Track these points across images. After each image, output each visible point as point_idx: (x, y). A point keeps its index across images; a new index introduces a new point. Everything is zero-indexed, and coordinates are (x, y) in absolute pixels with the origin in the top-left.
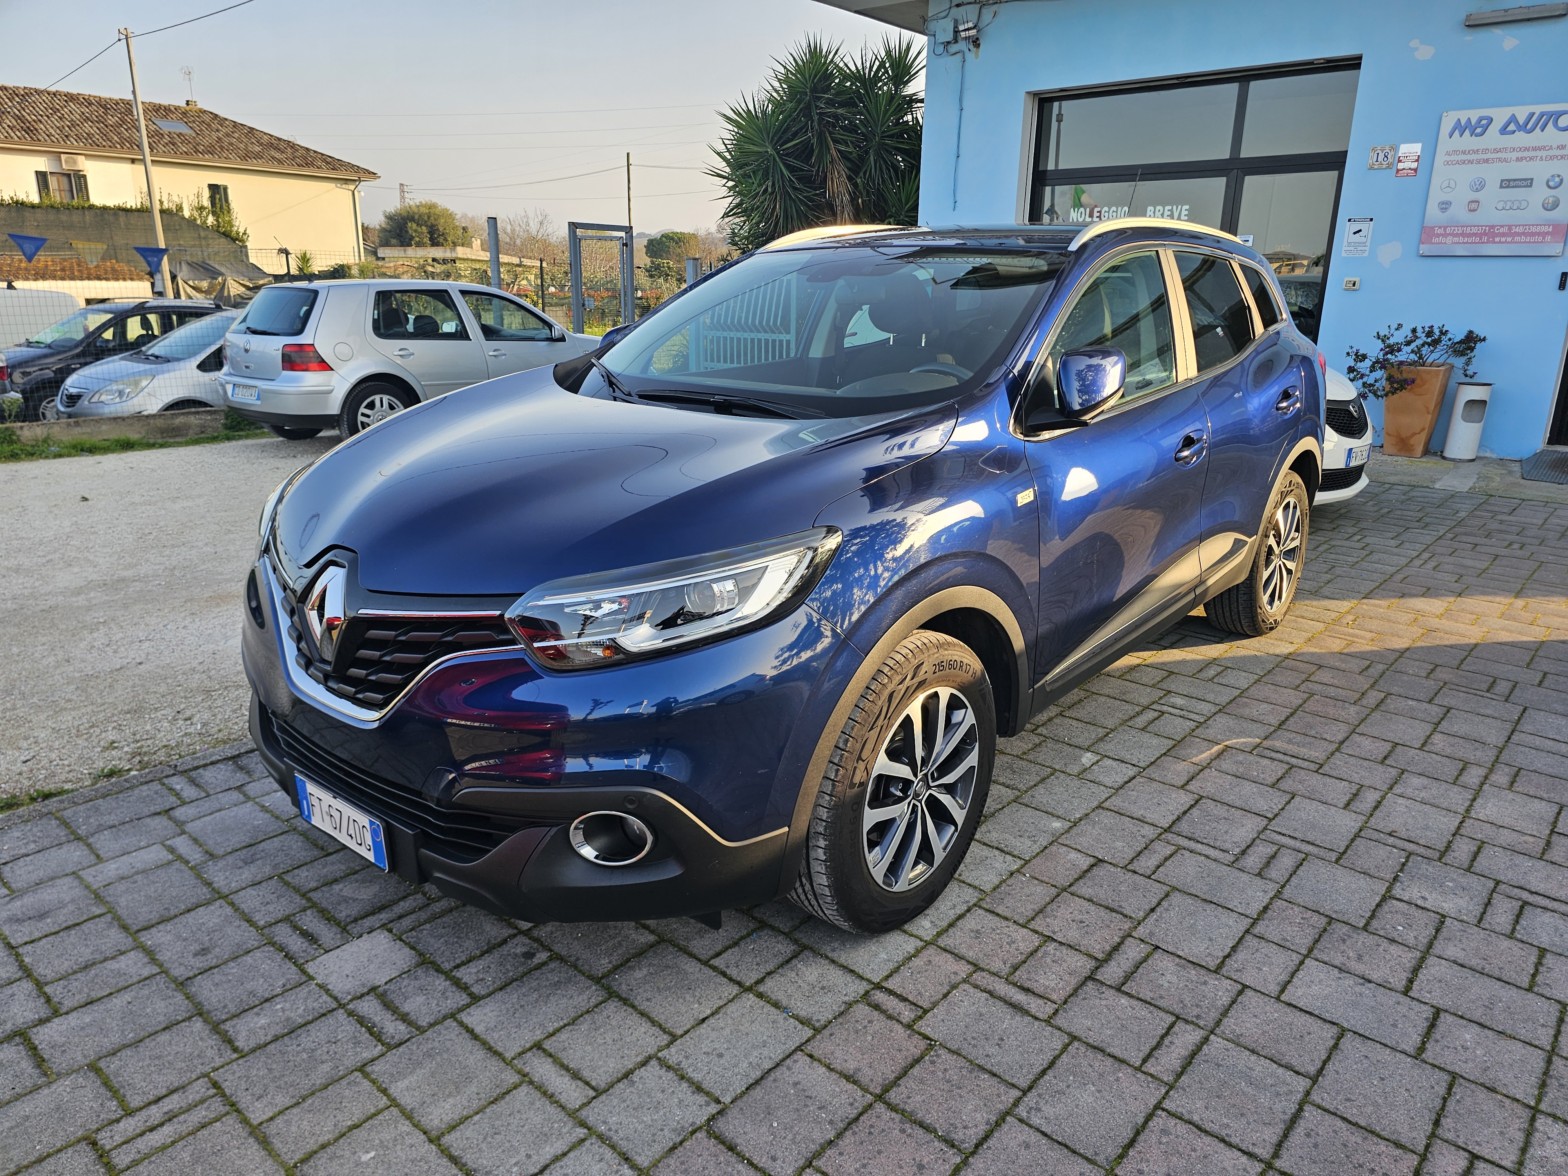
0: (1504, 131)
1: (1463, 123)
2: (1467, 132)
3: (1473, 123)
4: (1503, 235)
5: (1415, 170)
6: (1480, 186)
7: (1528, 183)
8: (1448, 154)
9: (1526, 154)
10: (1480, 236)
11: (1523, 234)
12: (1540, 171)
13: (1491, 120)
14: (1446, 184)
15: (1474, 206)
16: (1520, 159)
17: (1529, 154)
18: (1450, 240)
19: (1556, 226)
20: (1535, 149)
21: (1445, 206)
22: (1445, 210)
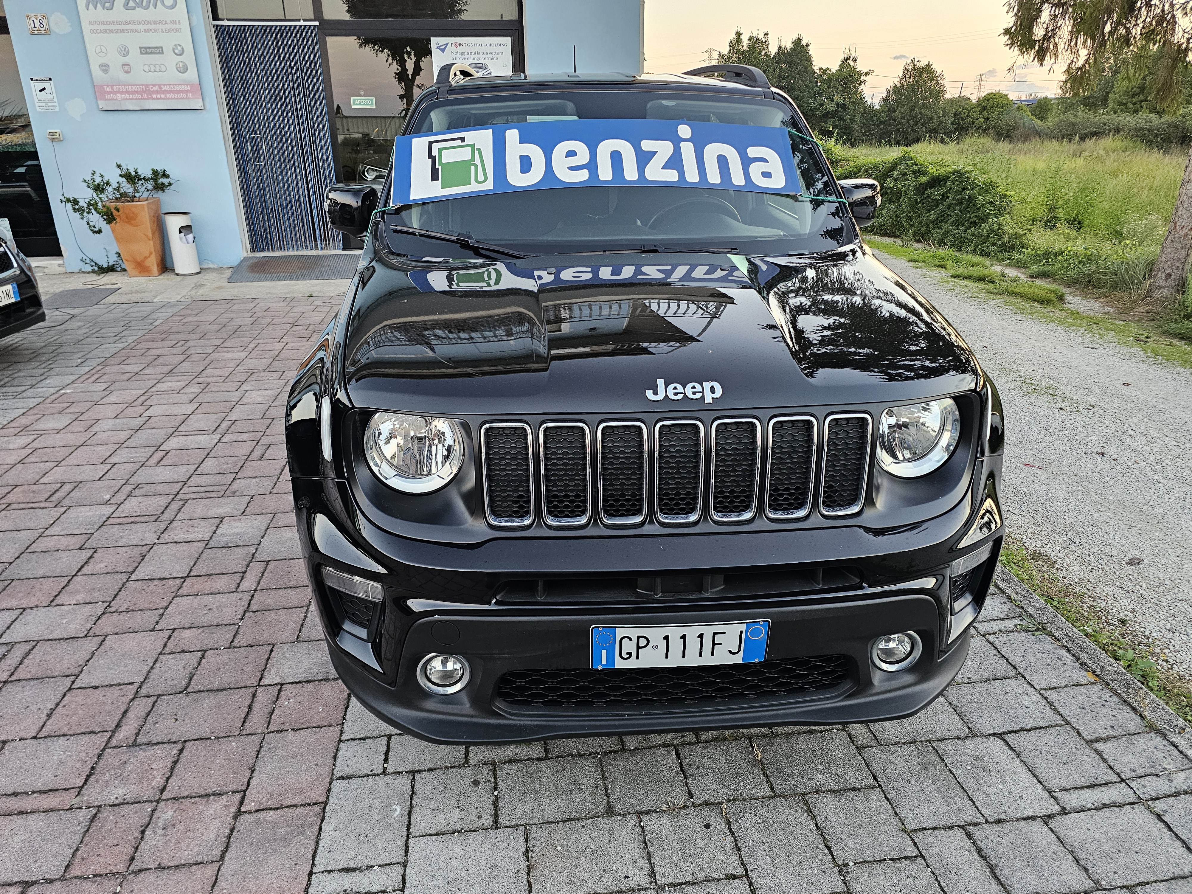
0: (126, 6)
2: (99, 5)
7: (160, 50)
8: (90, 24)
9: (150, 27)
10: (141, 92)
11: (171, 91)
12: (165, 41)
14: (98, 50)
15: (127, 68)
16: (147, 31)
17: (152, 26)
18: (119, 96)
19: (192, 85)
20: (155, 23)
21: (105, 68)
22: (106, 71)
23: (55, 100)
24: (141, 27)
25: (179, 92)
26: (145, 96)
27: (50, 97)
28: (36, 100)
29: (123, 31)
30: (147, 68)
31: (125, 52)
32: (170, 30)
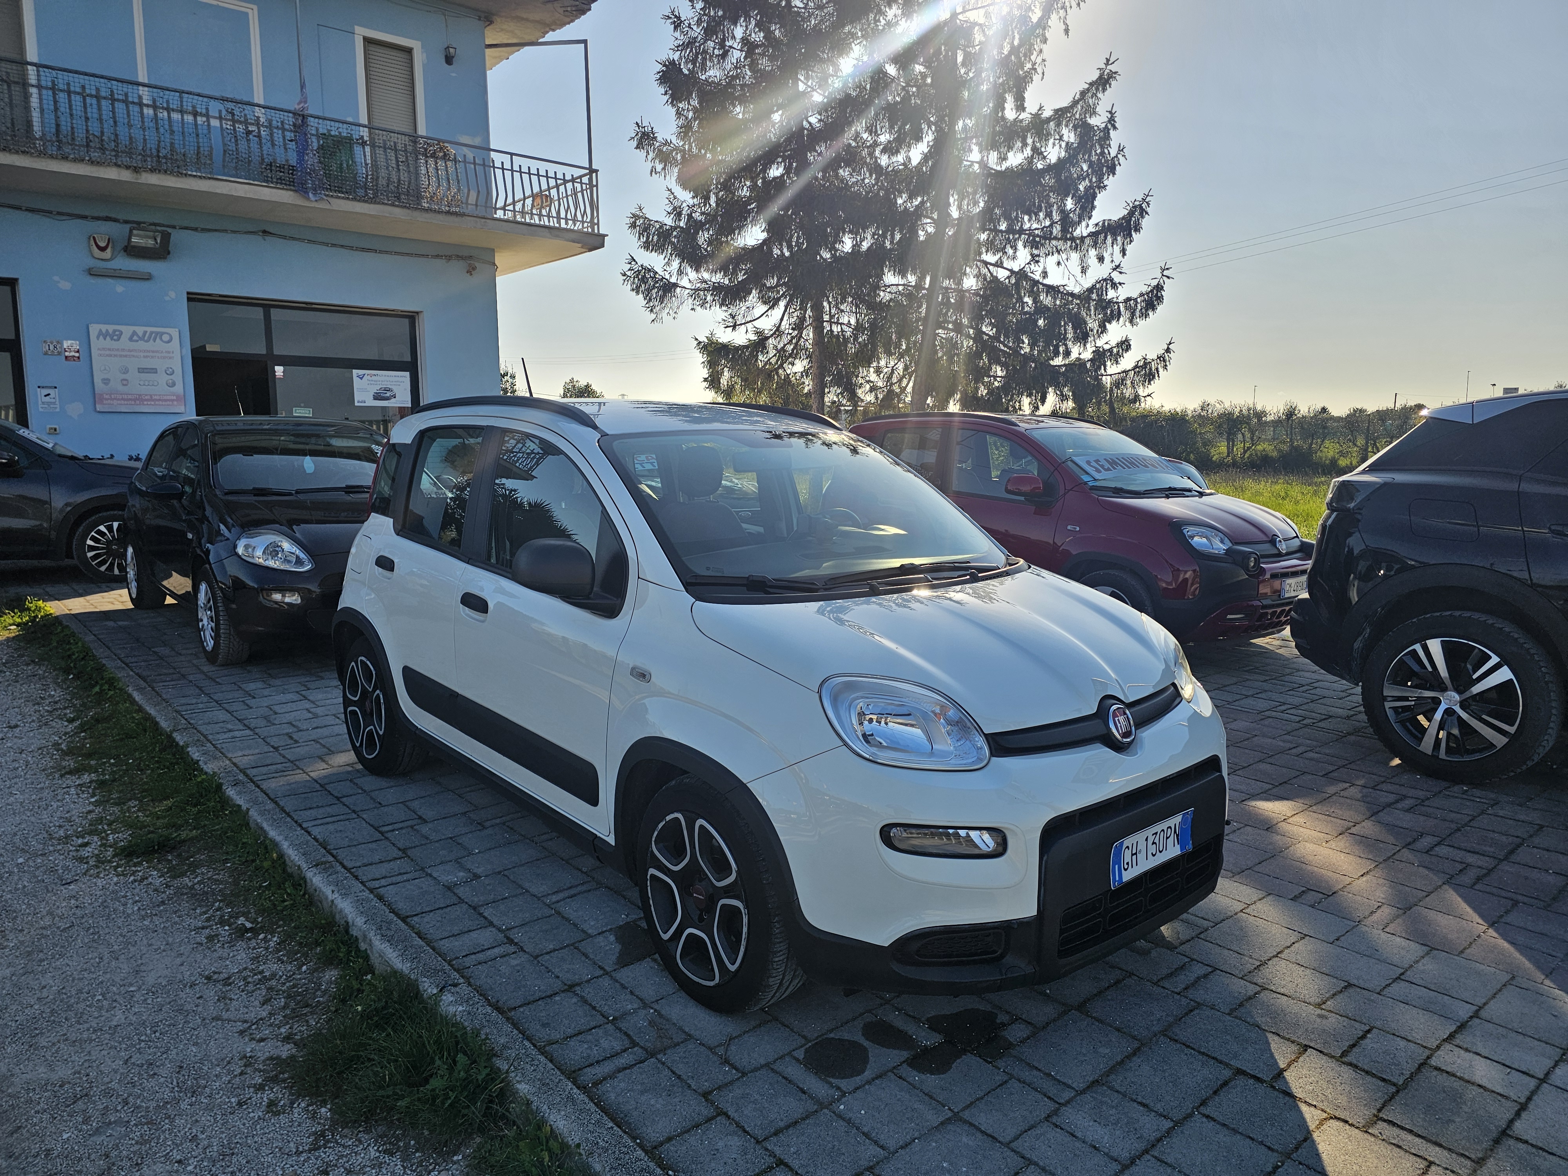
0: (131, 339)
1: (104, 331)
2: (108, 338)
3: (111, 331)
4: (148, 400)
5: (79, 358)
7: (154, 371)
8: (99, 349)
9: (148, 354)
10: (135, 400)
11: (160, 400)
12: (161, 364)
13: (121, 333)
14: (103, 368)
15: (125, 382)
16: (145, 357)
17: (151, 354)
18: (115, 402)
19: (178, 396)
20: (153, 352)
21: (106, 381)
22: (106, 384)
23: (57, 403)
24: (142, 354)
25: (166, 400)
26: (138, 402)
27: (53, 400)
28: (39, 402)
29: (126, 356)
30: (142, 383)
31: (126, 371)
32: (164, 358)
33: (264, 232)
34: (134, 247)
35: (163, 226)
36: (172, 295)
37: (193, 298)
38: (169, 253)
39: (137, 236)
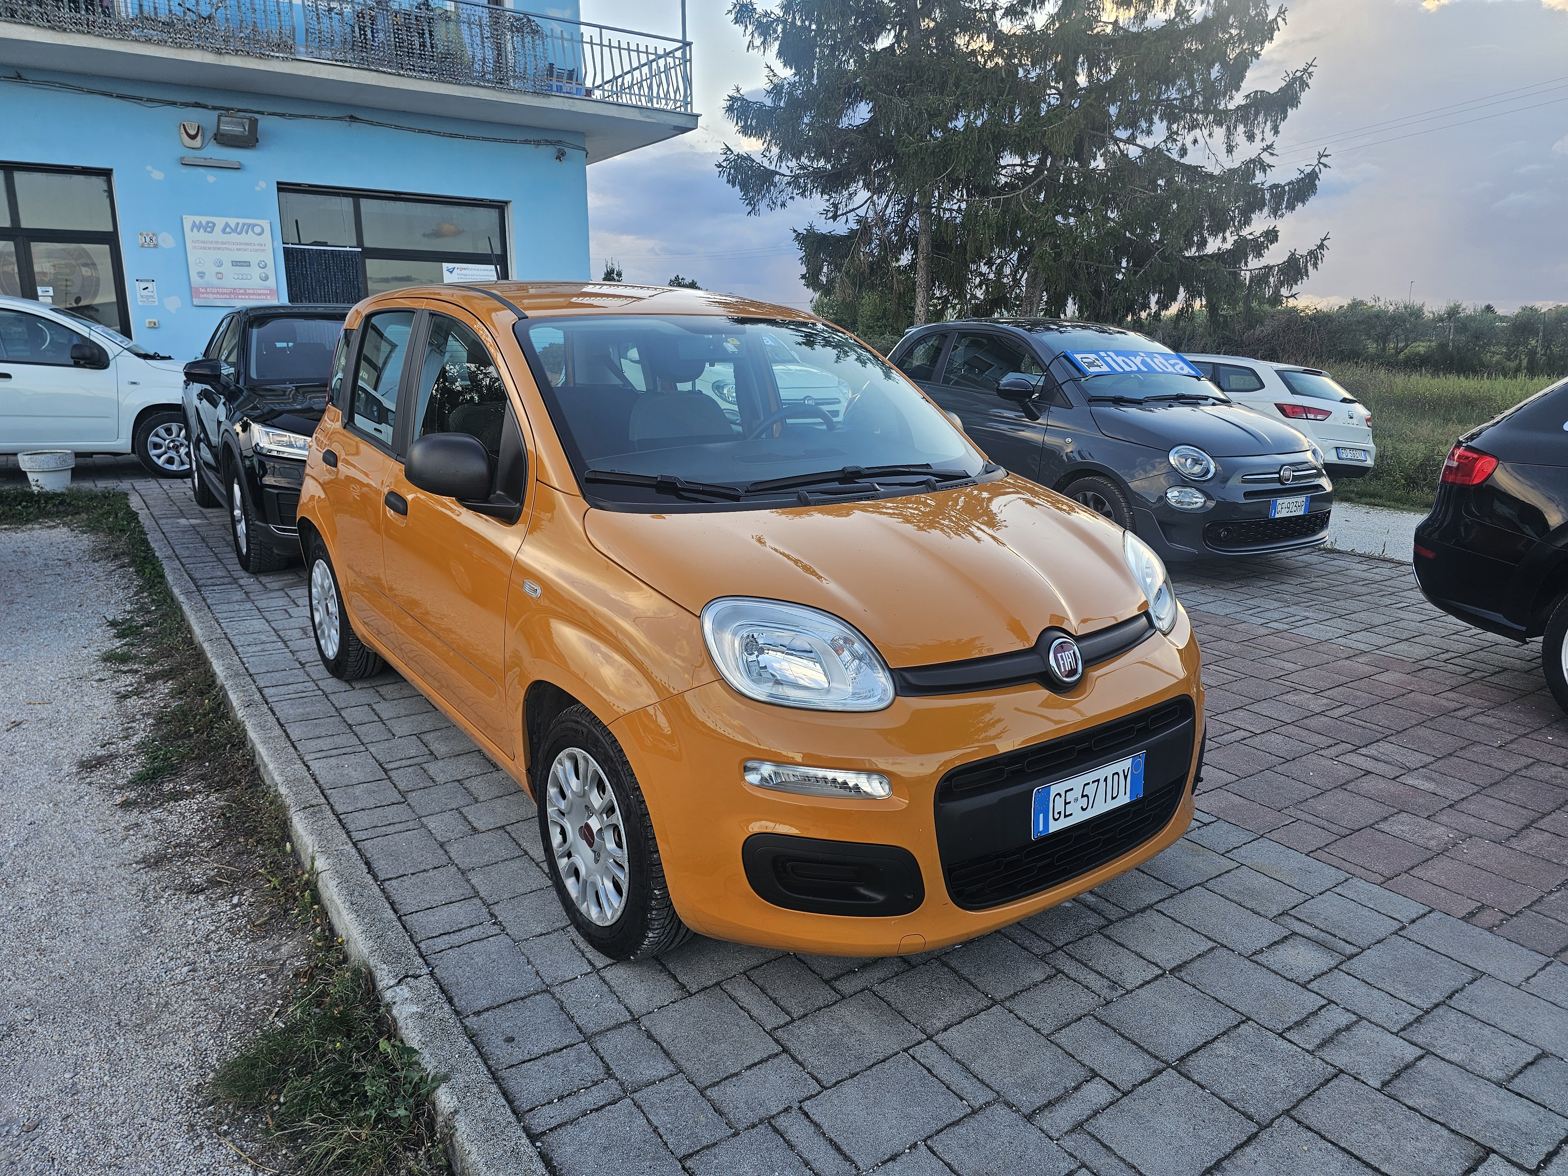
0: (224, 231)
1: (197, 223)
2: (202, 230)
3: (204, 224)
4: (242, 294)
6: (220, 264)
7: (247, 264)
8: (193, 242)
9: (241, 247)
10: (229, 294)
11: (254, 294)
12: (253, 257)
13: (214, 224)
14: (197, 261)
15: (220, 276)
16: (238, 250)
17: (244, 247)
18: (211, 296)
19: (270, 290)
20: (246, 244)
21: (201, 275)
22: (202, 277)
23: (156, 296)
24: (235, 247)
25: (260, 294)
26: (233, 296)
27: (152, 294)
28: (139, 296)
29: (219, 249)
30: (236, 276)
32: (257, 250)
33: (352, 117)
34: (223, 135)
35: (252, 112)
36: (263, 184)
37: (283, 187)
38: (257, 141)
39: (226, 123)
